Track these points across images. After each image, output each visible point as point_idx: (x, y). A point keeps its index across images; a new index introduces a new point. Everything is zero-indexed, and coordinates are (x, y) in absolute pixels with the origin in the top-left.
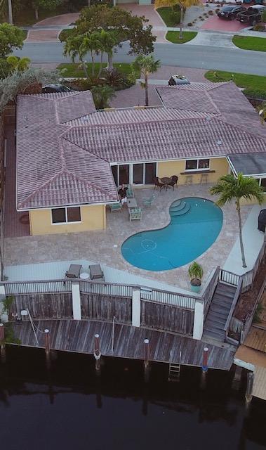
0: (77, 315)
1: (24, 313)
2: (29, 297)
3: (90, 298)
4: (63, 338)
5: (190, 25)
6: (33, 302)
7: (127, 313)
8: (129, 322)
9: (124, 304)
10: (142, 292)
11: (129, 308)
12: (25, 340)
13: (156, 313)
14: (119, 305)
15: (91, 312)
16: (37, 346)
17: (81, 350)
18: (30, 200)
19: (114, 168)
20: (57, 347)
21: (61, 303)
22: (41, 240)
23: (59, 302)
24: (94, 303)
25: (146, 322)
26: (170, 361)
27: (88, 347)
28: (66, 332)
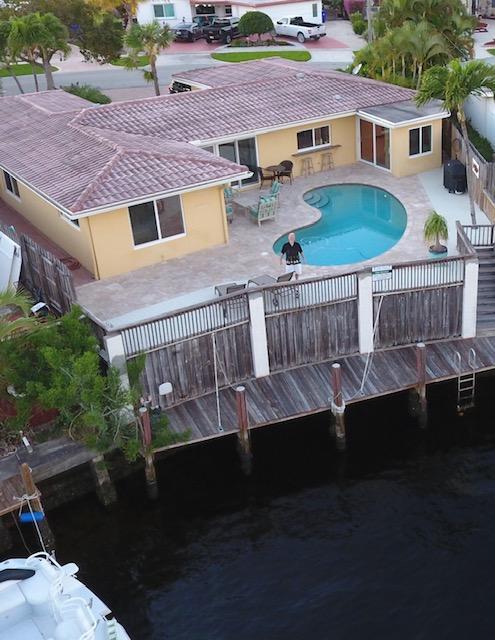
0: (262, 367)
1: (167, 388)
2: (171, 352)
3: (282, 323)
4: (261, 406)
6: (180, 363)
7: (349, 331)
8: (352, 350)
9: (342, 318)
10: (376, 277)
11: (352, 321)
14: (334, 321)
15: (285, 354)
17: (308, 409)
21: (231, 350)
23: (227, 348)
24: (290, 332)
25: (383, 339)
26: (456, 375)
27: (313, 401)
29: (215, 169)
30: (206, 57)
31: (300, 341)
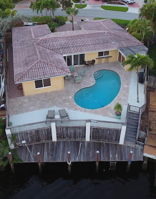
0: (54, 139)
1: (24, 142)
2: (26, 133)
3: (62, 129)
4: (48, 154)
5: (83, 2)
6: (29, 136)
7: (83, 134)
8: (83, 139)
9: (81, 131)
10: (92, 123)
11: (84, 132)
12: (25, 159)
13: (99, 133)
14: (78, 131)
15: (62, 136)
16: (33, 162)
17: (60, 161)
18: (22, 77)
19: (65, 57)
20: (45, 161)
21: (45, 134)
22: (30, 98)
23: (44, 133)
24: (64, 131)
25: (93, 138)
26: (111, 160)
27: (63, 158)
28: (49, 150)
29: (61, 71)
30: (100, 7)
31: (67, 134)
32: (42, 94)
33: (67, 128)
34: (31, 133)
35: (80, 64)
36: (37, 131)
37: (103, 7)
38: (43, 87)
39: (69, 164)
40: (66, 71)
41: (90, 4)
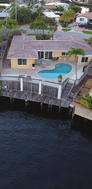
0: (22, 90)
1: (6, 87)
2: (7, 82)
3: (26, 84)
4: (16, 95)
5: (70, 27)
6: (8, 84)
7: (37, 89)
8: (37, 92)
10: (42, 82)
12: (5, 95)
15: (26, 89)
16: (8, 96)
17: (21, 98)
18: (11, 56)
19: (39, 52)
20: (14, 97)
21: (17, 85)
22: (14, 70)
24: (27, 86)
25: (43, 93)
26: (49, 104)
27: (24, 97)
28: (18, 94)
29: (33, 56)
30: (81, 31)
32: (21, 69)
33: (29, 83)
34: (10, 82)
35: (49, 59)
36: (13, 82)
37: (83, 32)
38: (22, 65)
39: (26, 101)
40: (36, 57)
41: (75, 29)
